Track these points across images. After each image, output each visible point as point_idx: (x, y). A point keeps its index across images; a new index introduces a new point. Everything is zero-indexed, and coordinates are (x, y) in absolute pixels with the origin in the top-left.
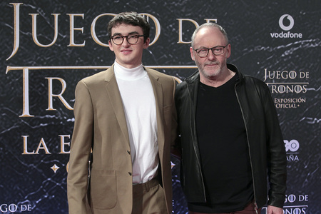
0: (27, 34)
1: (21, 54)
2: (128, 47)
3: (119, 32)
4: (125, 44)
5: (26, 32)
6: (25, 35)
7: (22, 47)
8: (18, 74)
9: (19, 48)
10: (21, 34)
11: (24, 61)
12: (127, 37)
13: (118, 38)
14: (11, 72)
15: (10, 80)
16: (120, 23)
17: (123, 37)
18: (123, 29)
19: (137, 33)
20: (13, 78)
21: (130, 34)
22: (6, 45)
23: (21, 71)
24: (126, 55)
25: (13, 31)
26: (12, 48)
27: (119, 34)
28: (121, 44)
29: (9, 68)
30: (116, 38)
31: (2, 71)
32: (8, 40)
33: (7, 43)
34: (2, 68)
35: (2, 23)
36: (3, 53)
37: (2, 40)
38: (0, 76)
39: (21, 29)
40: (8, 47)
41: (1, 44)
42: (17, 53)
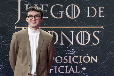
0: (24, 13)
1: (21, 22)
2: (35, 21)
3: (31, 14)
4: (33, 19)
5: (23, 12)
6: (23, 14)
7: (22, 19)
9: (20, 19)
10: (21, 13)
11: (23, 24)
12: (34, 16)
13: (31, 16)
14: (17, 29)
16: (32, 11)
17: (33, 16)
18: (33, 13)
19: (39, 15)
21: (36, 15)
22: (15, 18)
23: (21, 28)
24: (34, 24)
25: (18, 11)
26: (17, 19)
27: (31, 15)
28: (32, 19)
29: (16, 27)
30: (30, 17)
31: (13, 28)
32: (15, 15)
33: (15, 17)
34: (13, 27)
35: (13, 8)
36: (14, 21)
37: (13, 15)
38: (12, 31)
39: (21, 11)
40: (16, 19)
41: (13, 17)
42: (20, 21)
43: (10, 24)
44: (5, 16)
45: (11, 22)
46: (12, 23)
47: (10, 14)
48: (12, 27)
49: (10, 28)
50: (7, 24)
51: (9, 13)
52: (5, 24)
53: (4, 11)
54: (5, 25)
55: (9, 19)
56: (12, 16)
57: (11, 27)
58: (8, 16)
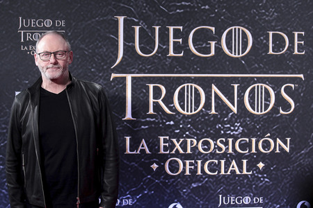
0: (130, 44)
1: (124, 63)
6: (129, 46)
7: (126, 57)
8: (121, 81)
9: (123, 57)
10: (124, 45)
11: (128, 69)
14: (115, 79)
15: (115, 86)
20: (117, 84)
22: (111, 54)
23: (125, 78)
25: (118, 41)
26: (117, 58)
29: (113, 75)
31: (107, 78)
32: (112, 50)
33: (112, 52)
34: (107, 76)
35: (108, 35)
36: (108, 61)
37: (107, 50)
38: (105, 82)
39: (125, 39)
40: (113, 57)
41: (106, 53)
42: (121, 62)
43: (101, 68)
44: (90, 51)
45: (102, 64)
46: (105, 67)
47: (101, 47)
48: (105, 75)
49: (101, 77)
50: (93, 68)
51: (98, 44)
52: (90, 67)
53: (87, 41)
54: (90, 70)
55: (99, 58)
56: (105, 50)
57: (102, 75)
58: (96, 50)
